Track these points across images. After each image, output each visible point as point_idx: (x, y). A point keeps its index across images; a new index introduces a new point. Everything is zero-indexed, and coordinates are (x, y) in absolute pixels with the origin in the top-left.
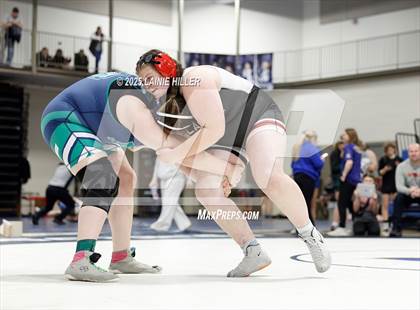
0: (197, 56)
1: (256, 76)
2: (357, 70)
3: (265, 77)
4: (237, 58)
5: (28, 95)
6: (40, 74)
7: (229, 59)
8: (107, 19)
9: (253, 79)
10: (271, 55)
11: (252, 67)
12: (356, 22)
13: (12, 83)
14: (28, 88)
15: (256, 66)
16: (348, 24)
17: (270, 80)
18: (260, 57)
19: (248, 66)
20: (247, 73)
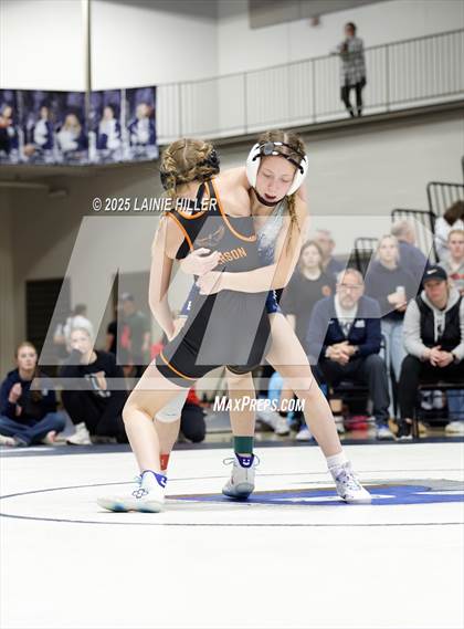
0: (8, 96)
1: (124, 131)
3: (142, 134)
4: (87, 99)
7: (72, 101)
10: (154, 89)
11: (117, 116)
12: (316, 22)
15: (124, 112)
16: (303, 25)
17: (153, 139)
18: (132, 94)
19: (108, 112)
20: (108, 125)
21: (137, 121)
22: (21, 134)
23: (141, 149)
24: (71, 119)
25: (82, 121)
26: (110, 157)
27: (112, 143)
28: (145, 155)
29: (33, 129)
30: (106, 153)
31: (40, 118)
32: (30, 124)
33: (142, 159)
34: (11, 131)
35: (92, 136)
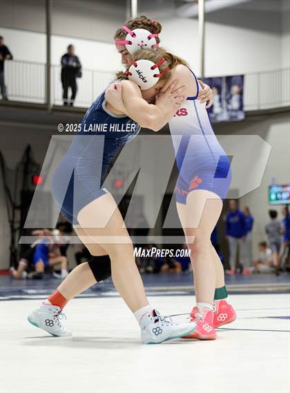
1: (224, 103)
3: (235, 104)
8: (43, 37)
9: (221, 106)
10: (242, 77)
11: (219, 93)
15: (224, 90)
17: (241, 107)
18: (229, 79)
19: (214, 91)
21: (231, 96)
23: (234, 114)
26: (215, 118)
27: (217, 110)
28: (236, 117)
30: (212, 115)
33: (234, 120)
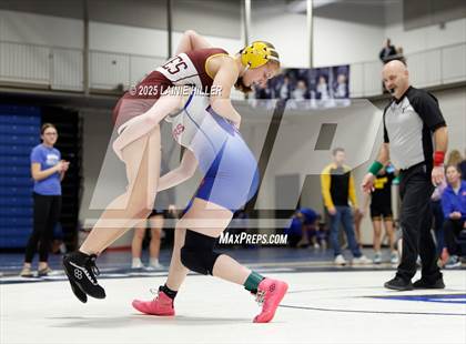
1: (331, 91)
2: (441, 80)
3: (341, 92)
4: (310, 73)
5: (82, 119)
6: (94, 97)
7: (301, 73)
8: (165, 34)
9: (329, 94)
10: (348, 67)
11: (327, 82)
12: (443, 26)
13: (65, 107)
14: (83, 112)
15: (331, 79)
16: (434, 30)
17: (347, 95)
18: (336, 69)
19: (322, 80)
20: (322, 87)
21: (338, 85)
22: (273, 93)
24: (301, 84)
25: (307, 84)
26: (323, 105)
28: (341, 104)
29: (280, 89)
31: (283, 83)
32: (278, 87)
33: (341, 107)
34: (267, 91)
35: (313, 93)
